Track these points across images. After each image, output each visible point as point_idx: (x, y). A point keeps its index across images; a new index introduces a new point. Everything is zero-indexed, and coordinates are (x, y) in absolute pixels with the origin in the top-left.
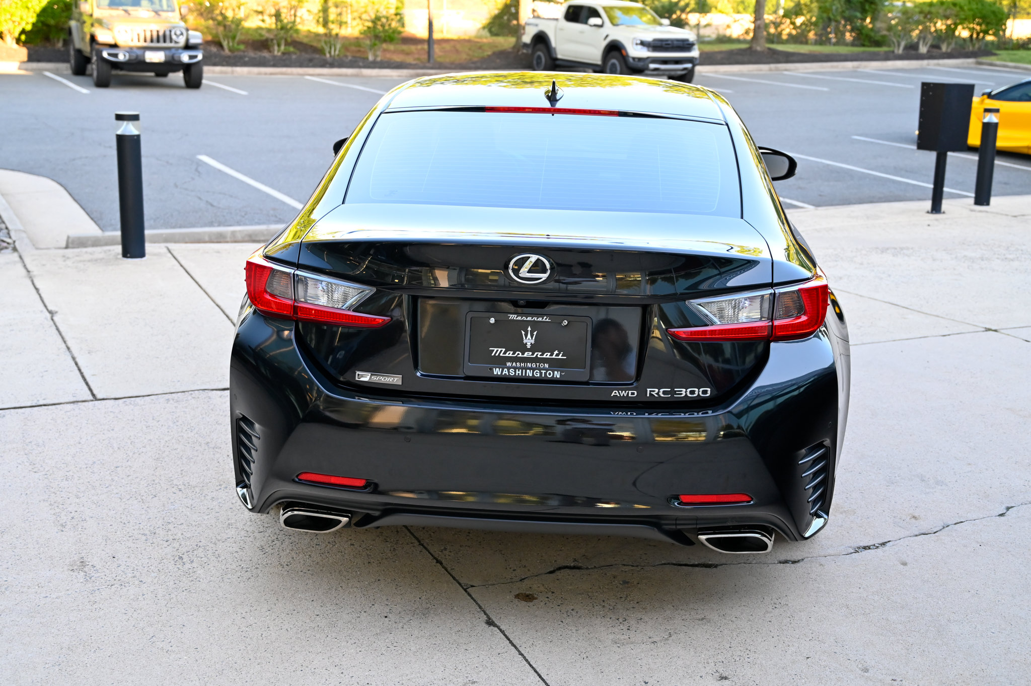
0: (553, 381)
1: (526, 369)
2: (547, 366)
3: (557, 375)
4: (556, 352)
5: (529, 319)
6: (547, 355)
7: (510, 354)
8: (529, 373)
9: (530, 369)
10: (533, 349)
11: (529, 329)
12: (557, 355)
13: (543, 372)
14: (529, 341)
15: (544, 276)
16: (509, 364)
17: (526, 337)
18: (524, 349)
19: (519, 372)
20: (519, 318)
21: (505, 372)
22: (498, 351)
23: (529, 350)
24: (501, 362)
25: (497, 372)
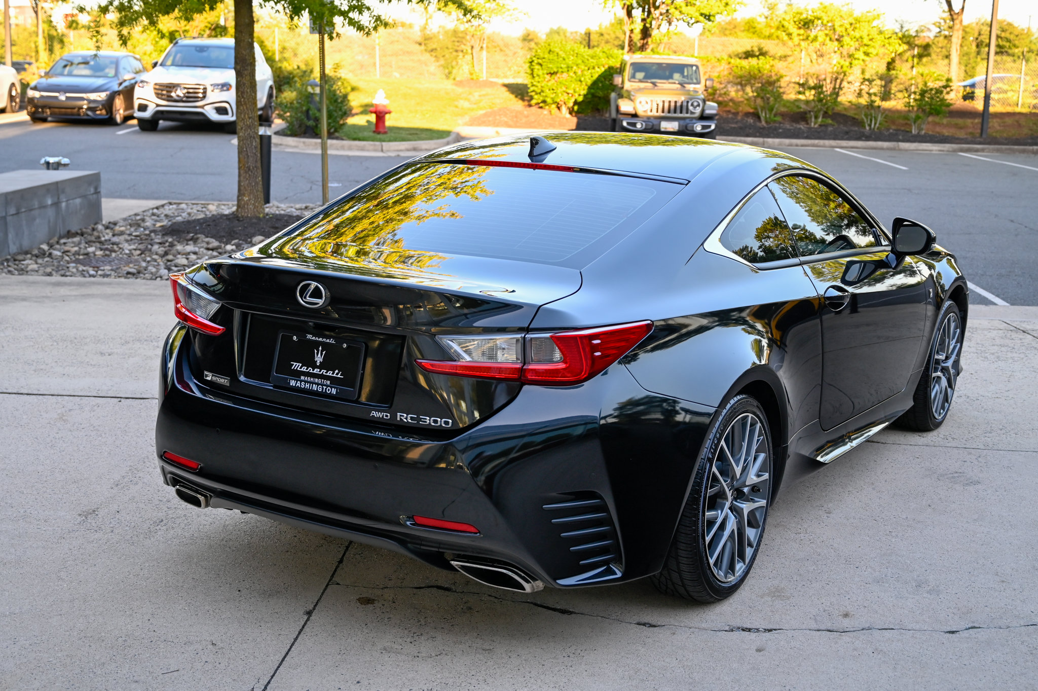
0: (330, 396)
1: (313, 383)
2: (329, 382)
3: (334, 391)
4: (337, 371)
5: (320, 339)
6: (330, 373)
7: (304, 369)
8: (315, 387)
9: (316, 384)
10: (321, 367)
11: (320, 348)
12: (337, 374)
13: (325, 387)
14: (319, 359)
15: (320, 302)
16: (302, 378)
17: (317, 355)
18: (314, 366)
19: (307, 386)
20: (314, 338)
21: (298, 384)
22: (296, 366)
23: (318, 367)
24: (297, 374)
25: (293, 383)
